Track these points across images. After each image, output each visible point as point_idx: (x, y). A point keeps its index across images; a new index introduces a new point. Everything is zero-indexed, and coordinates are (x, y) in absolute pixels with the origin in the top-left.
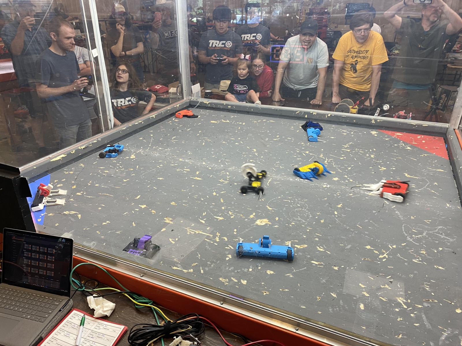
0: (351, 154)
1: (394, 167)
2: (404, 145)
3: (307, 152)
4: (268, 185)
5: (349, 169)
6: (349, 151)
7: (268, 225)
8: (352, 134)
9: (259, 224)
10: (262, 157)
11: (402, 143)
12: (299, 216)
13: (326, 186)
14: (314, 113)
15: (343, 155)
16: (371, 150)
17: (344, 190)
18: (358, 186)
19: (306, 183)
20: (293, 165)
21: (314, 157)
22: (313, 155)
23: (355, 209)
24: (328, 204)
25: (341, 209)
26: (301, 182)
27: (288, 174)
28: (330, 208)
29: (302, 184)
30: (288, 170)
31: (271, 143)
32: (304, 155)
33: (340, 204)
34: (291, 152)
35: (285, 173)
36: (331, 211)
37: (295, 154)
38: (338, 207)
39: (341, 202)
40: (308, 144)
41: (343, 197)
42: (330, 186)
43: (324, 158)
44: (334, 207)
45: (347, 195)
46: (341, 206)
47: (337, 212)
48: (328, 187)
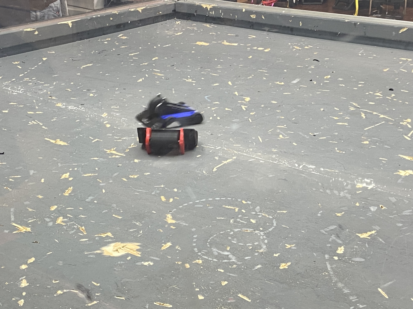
3: (375, 112)
4: (215, 170)
7: (130, 258)
9: (105, 254)
10: (253, 113)
12: (231, 245)
17: (407, 198)
19: (318, 175)
20: (315, 134)
21: (384, 123)
22: (387, 118)
23: (404, 248)
24: (336, 226)
25: (362, 244)
26: (304, 170)
27: (285, 153)
28: (332, 237)
29: (301, 176)
30: (294, 144)
31: (300, 89)
32: (362, 117)
33: (370, 231)
34: (335, 108)
35: (280, 150)
36: (329, 243)
37: (340, 113)
38: (360, 237)
39: (377, 226)
40: (392, 96)
41: (394, 215)
42: (374, 187)
43: (410, 126)
44: (347, 236)
45: (406, 213)
46: (368, 236)
47: (344, 249)
48: (368, 188)
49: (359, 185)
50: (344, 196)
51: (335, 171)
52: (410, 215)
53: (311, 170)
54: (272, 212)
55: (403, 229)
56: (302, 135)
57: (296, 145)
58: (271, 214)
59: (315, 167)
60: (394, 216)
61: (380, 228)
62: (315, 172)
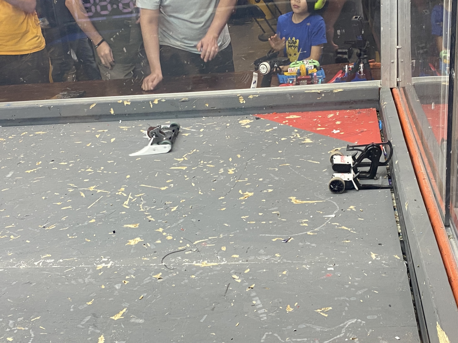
0: (187, 174)
1: (270, 188)
2: (299, 136)
3: (92, 188)
5: (173, 210)
6: (184, 168)
8: (200, 133)
11: (297, 132)
13: (104, 265)
14: (125, 103)
15: (169, 181)
16: (231, 159)
17: (143, 267)
18: (180, 248)
19: (58, 267)
20: (44, 225)
21: (102, 197)
22: (104, 191)
23: (154, 317)
24: (90, 317)
25: (118, 326)
26: (45, 267)
27: (21, 253)
28: (90, 329)
29: (44, 274)
30: (27, 241)
31: (16, 182)
32: (82, 196)
33: (122, 311)
34: (55, 193)
35: (16, 252)
36: (89, 336)
37: (62, 197)
38: (114, 320)
39: (126, 303)
40: (101, 169)
41: (137, 286)
42: (113, 264)
43: (125, 195)
44: (103, 323)
45: (146, 281)
46: (121, 316)
47: (104, 337)
48: (108, 267)
49: (100, 267)
50: (89, 282)
51: (74, 258)
52: (150, 282)
53: (51, 264)
54: (26, 322)
55: (148, 298)
56: (32, 230)
57: (29, 242)
58: (26, 325)
59: (53, 260)
60: (137, 288)
61: (129, 304)
62: (55, 265)
